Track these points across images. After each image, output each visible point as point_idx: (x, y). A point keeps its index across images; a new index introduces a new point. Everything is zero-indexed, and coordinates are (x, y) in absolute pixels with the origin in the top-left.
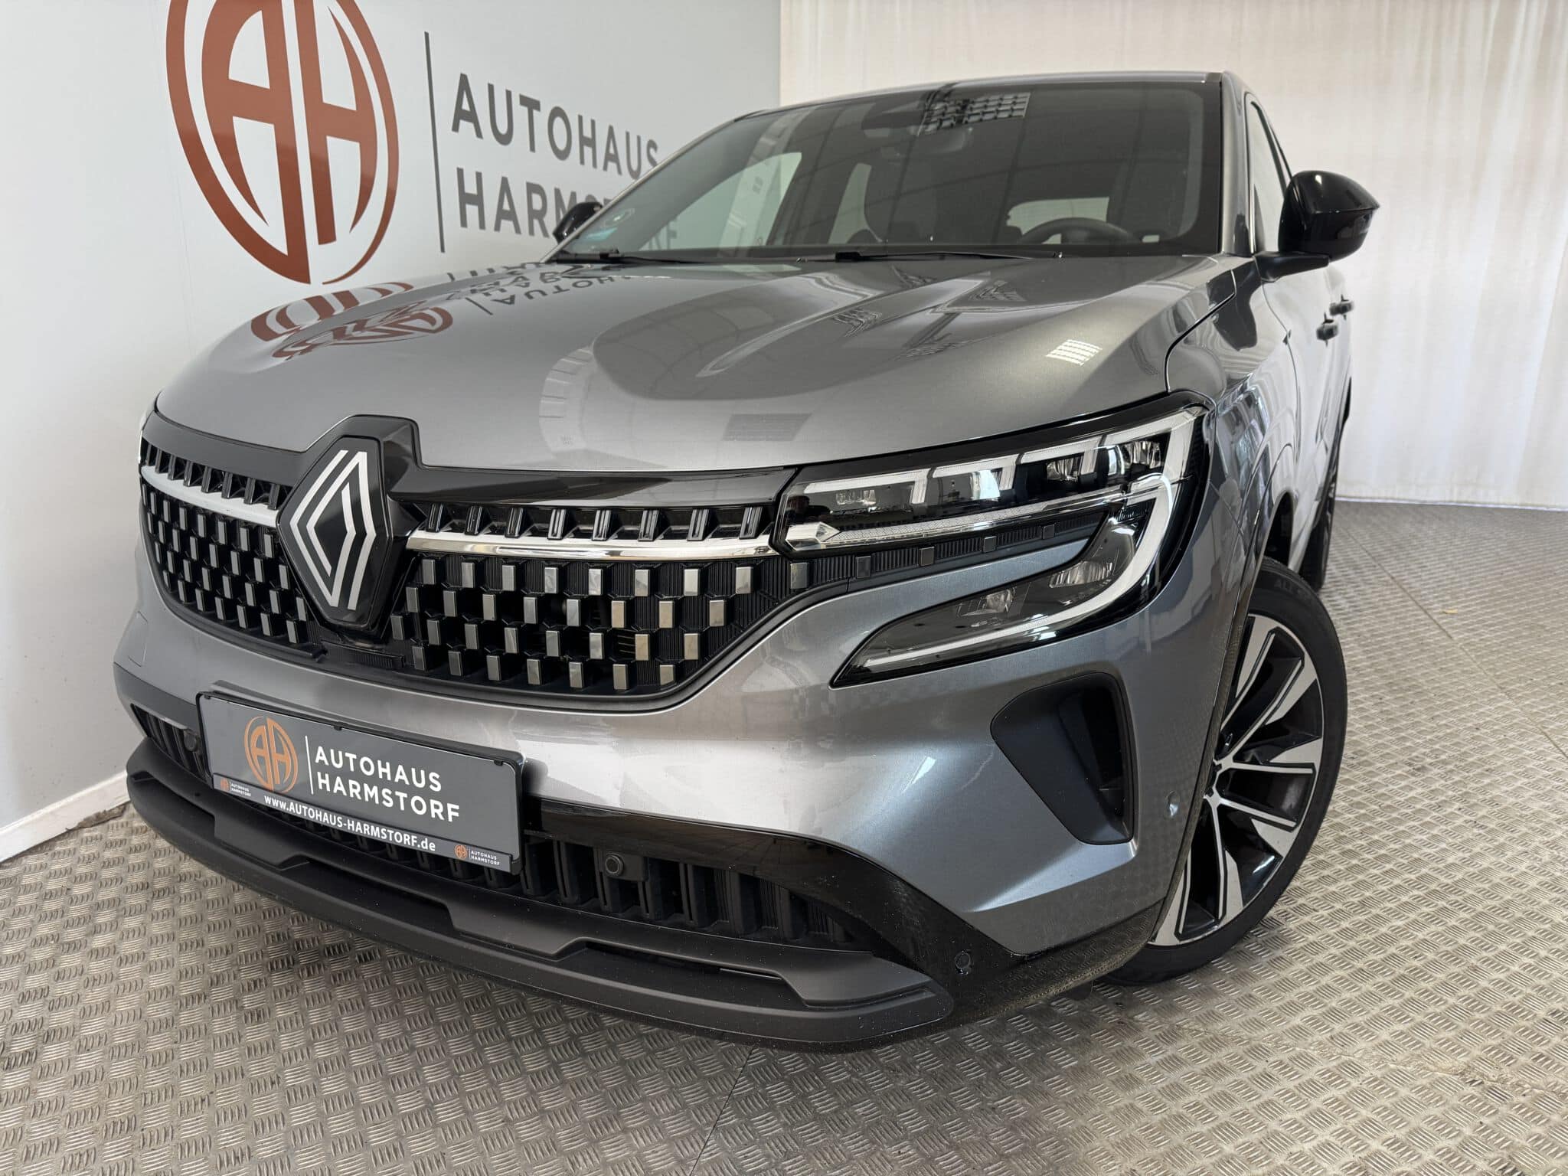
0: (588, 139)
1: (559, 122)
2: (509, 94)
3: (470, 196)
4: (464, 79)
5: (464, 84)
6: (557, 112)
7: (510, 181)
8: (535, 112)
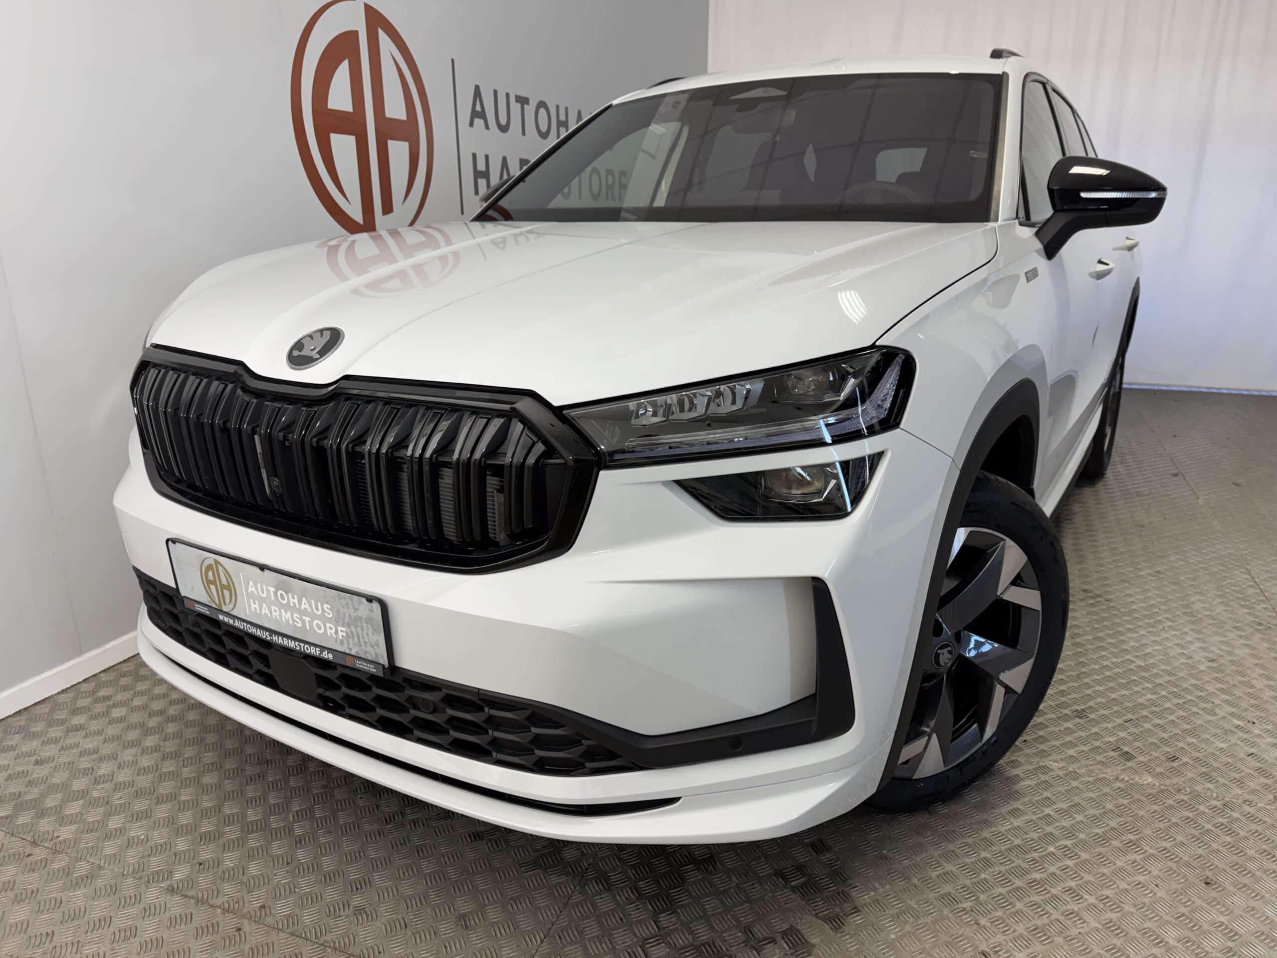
0: (563, 122)
1: (542, 111)
2: (508, 95)
3: (481, 172)
4: (477, 88)
5: (477, 91)
6: (542, 104)
7: (508, 160)
8: (526, 106)
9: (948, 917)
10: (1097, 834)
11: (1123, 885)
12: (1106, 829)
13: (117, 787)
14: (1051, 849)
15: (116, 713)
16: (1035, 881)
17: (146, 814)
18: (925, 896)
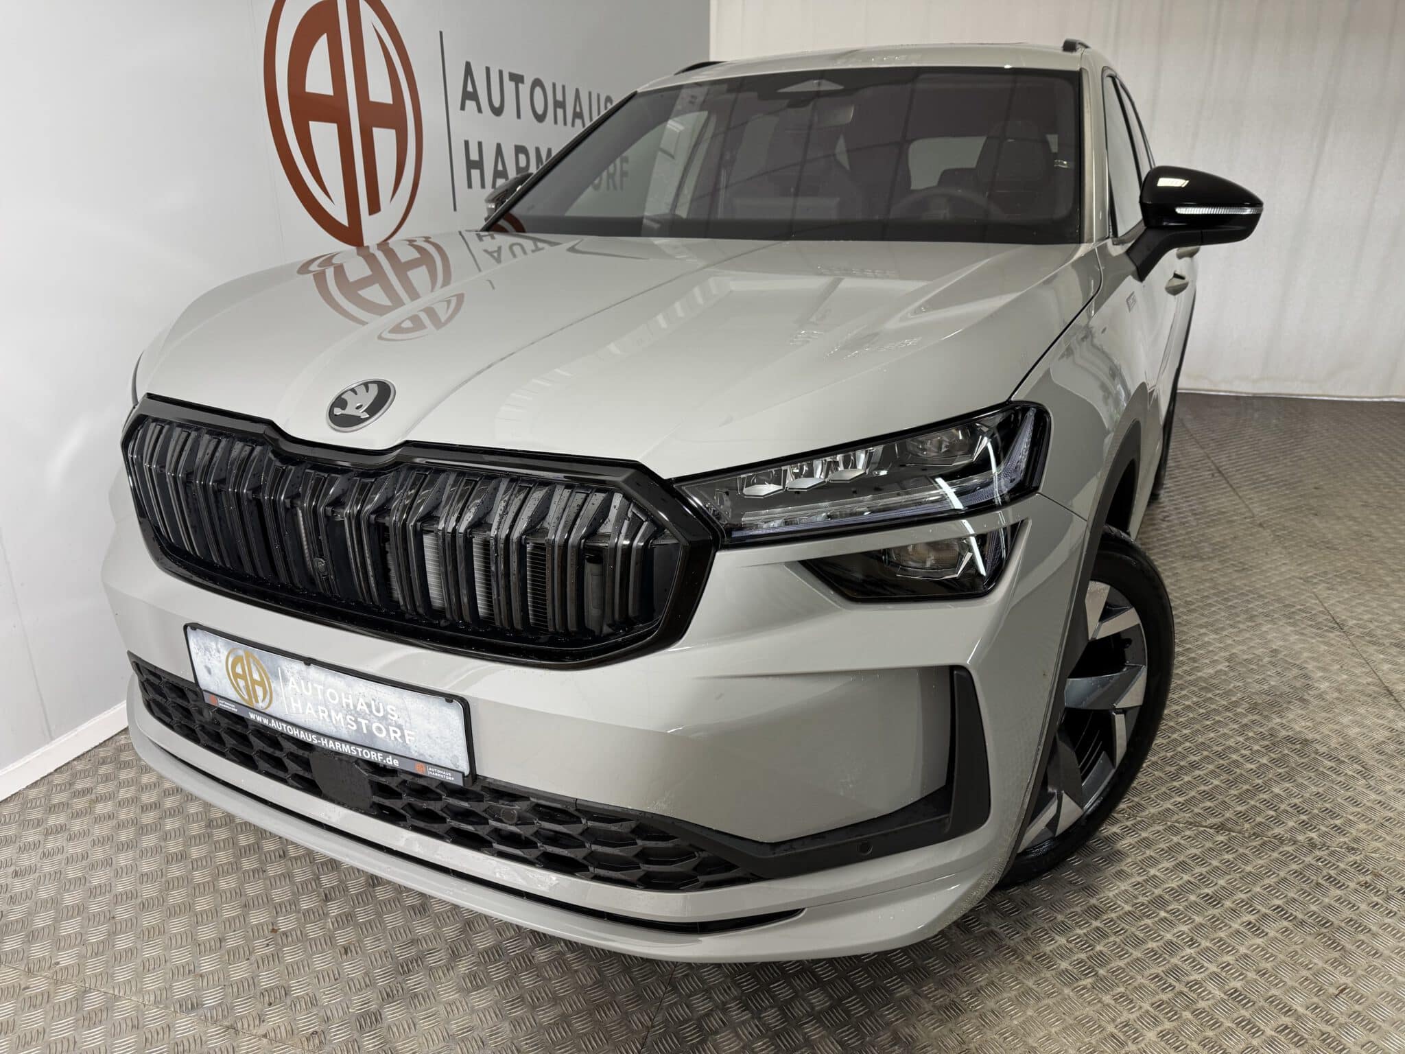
0: (560, 102)
1: (538, 90)
2: (501, 73)
3: (474, 162)
4: (468, 65)
5: (468, 68)
6: (537, 83)
7: (503, 146)
8: (520, 85)
9: (1069, 996)
10: (1208, 895)
11: (1243, 950)
12: (1216, 888)
13: (118, 899)
14: (1163, 914)
15: (101, 809)
16: (1152, 951)
17: (160, 931)
18: (1043, 975)
